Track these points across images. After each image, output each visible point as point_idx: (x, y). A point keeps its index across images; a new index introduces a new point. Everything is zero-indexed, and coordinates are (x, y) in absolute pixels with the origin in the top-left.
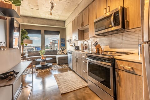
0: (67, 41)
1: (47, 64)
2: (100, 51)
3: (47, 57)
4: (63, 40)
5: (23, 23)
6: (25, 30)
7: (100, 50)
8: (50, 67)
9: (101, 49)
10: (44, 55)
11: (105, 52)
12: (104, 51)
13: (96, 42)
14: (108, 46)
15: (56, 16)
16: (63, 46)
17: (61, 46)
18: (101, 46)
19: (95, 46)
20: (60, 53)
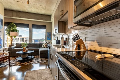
0: (52, 35)
1: (29, 56)
2: (82, 50)
3: (29, 50)
4: (50, 34)
5: (13, 17)
6: (14, 23)
7: (82, 47)
8: (32, 60)
9: (84, 46)
10: (26, 47)
11: (90, 51)
12: (89, 49)
13: (76, 36)
14: (96, 43)
15: (41, 9)
16: (49, 39)
17: (48, 40)
18: (84, 42)
19: (75, 42)
20: (44, 46)
